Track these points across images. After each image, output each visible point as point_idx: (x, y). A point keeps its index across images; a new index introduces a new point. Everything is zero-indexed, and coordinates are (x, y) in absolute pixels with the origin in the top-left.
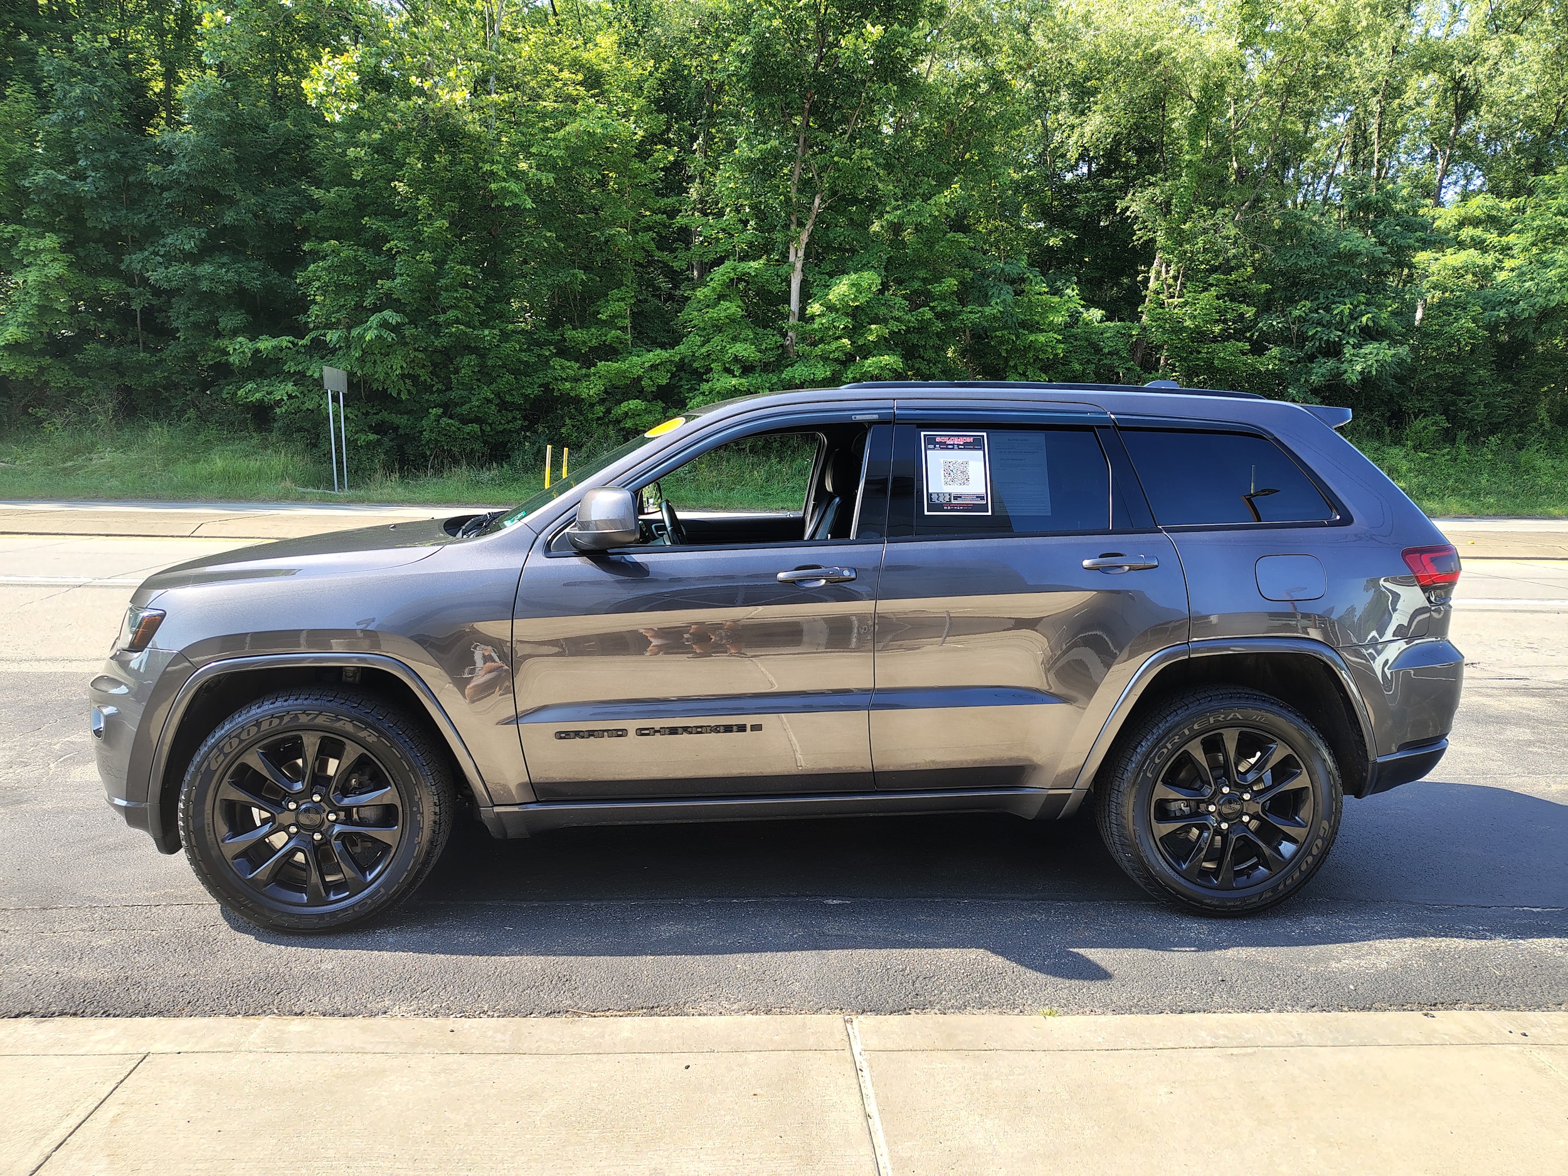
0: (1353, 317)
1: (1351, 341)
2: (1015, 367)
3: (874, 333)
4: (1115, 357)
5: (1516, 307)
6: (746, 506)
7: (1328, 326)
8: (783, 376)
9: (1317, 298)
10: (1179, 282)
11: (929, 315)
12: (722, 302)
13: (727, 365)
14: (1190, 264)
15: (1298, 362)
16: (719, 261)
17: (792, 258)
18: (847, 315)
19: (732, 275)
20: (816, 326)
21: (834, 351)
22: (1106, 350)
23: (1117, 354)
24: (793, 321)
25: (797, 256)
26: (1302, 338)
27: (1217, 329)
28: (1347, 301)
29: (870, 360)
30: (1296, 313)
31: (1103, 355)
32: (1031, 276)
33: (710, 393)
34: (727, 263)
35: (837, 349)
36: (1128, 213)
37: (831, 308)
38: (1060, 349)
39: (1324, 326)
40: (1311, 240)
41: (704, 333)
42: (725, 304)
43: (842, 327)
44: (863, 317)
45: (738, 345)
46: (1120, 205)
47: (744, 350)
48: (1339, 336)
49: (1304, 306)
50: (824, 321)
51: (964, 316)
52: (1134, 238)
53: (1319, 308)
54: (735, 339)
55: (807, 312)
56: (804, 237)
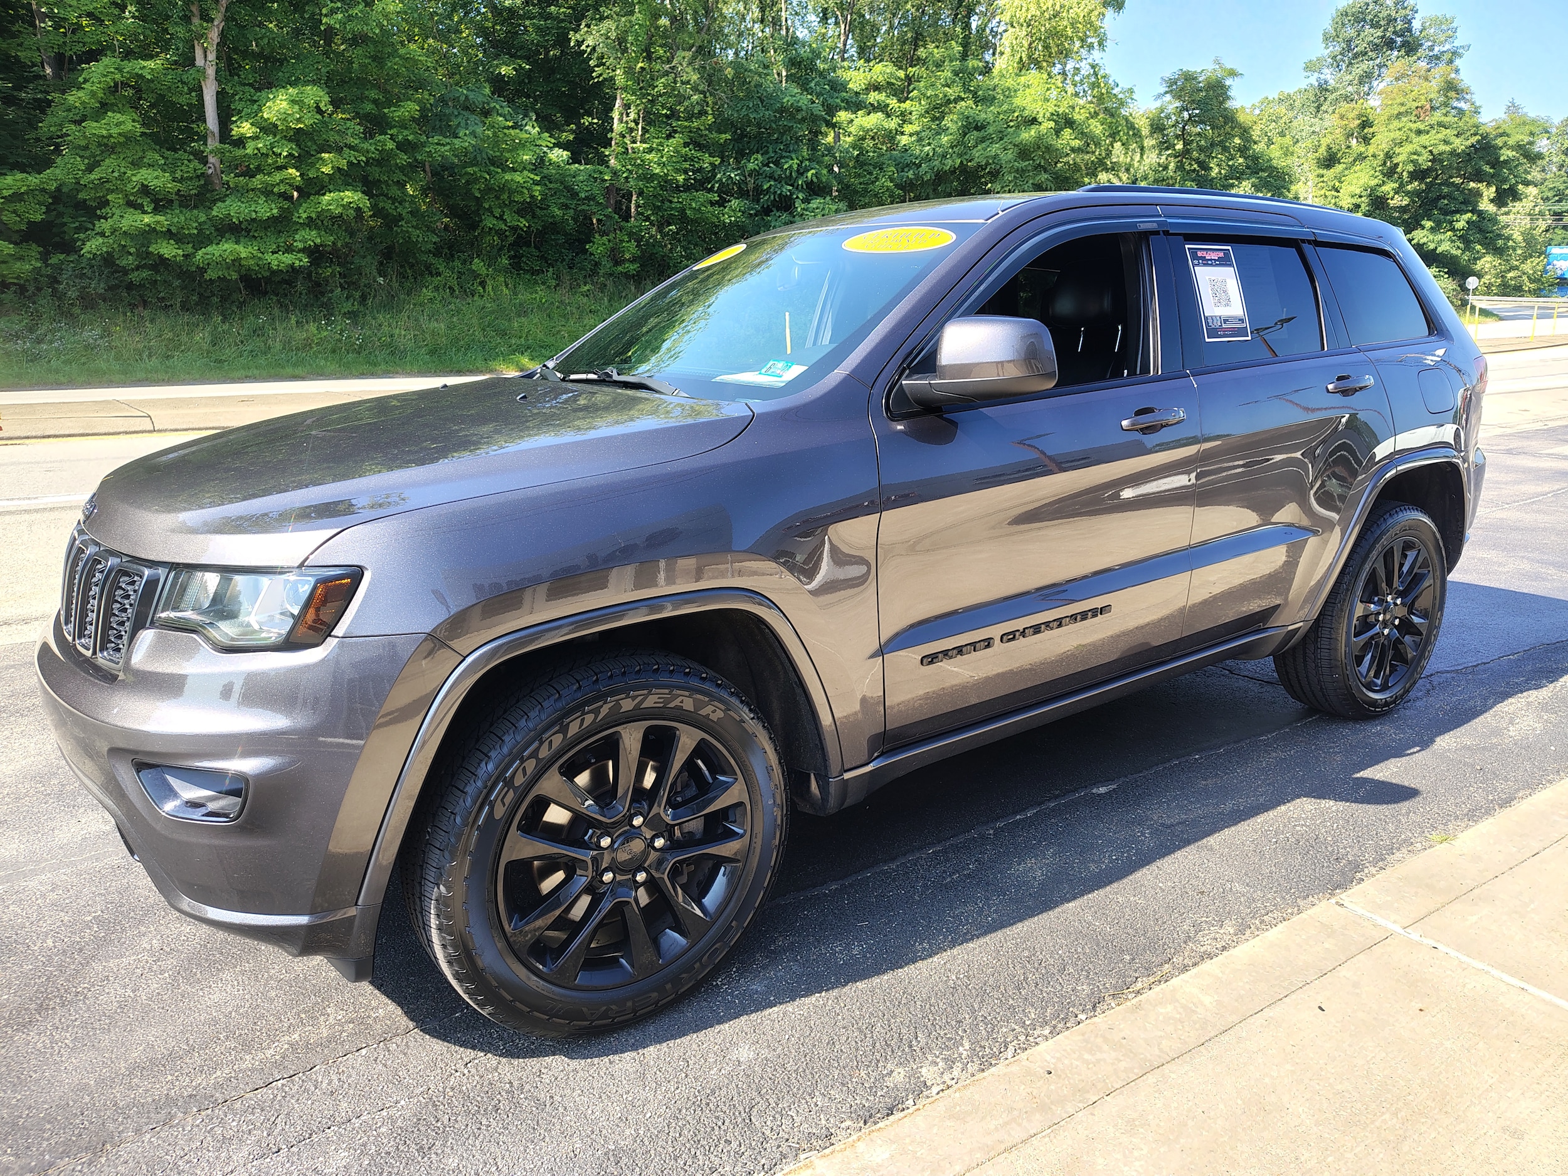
0: (801, 172)
1: (801, 196)
2: (490, 210)
3: (327, 164)
4: (592, 203)
5: (920, 169)
6: (198, 376)
7: (779, 180)
8: (214, 213)
9: (767, 152)
10: (640, 126)
11: (391, 145)
12: (109, 114)
13: (132, 198)
14: (652, 107)
15: (756, 215)
16: (93, 56)
17: (199, 61)
18: (290, 140)
19: (118, 76)
20: (249, 151)
21: (278, 184)
22: (583, 195)
23: (594, 199)
24: (213, 144)
25: (207, 60)
26: (758, 191)
27: (681, 178)
28: (794, 156)
29: (327, 197)
30: (751, 166)
31: (579, 200)
32: (498, 107)
33: (112, 233)
34: (106, 61)
35: (282, 181)
36: (583, 47)
37: (268, 128)
38: (537, 191)
39: (775, 180)
40: (758, 92)
41: (87, 153)
42: (113, 117)
43: (285, 154)
44: (309, 144)
45: (143, 171)
46: (574, 37)
47: (156, 178)
48: (789, 190)
49: (757, 159)
50: (260, 145)
51: (431, 148)
52: (594, 74)
53: (769, 163)
54: (136, 164)
55: (233, 133)
56: (214, 35)
